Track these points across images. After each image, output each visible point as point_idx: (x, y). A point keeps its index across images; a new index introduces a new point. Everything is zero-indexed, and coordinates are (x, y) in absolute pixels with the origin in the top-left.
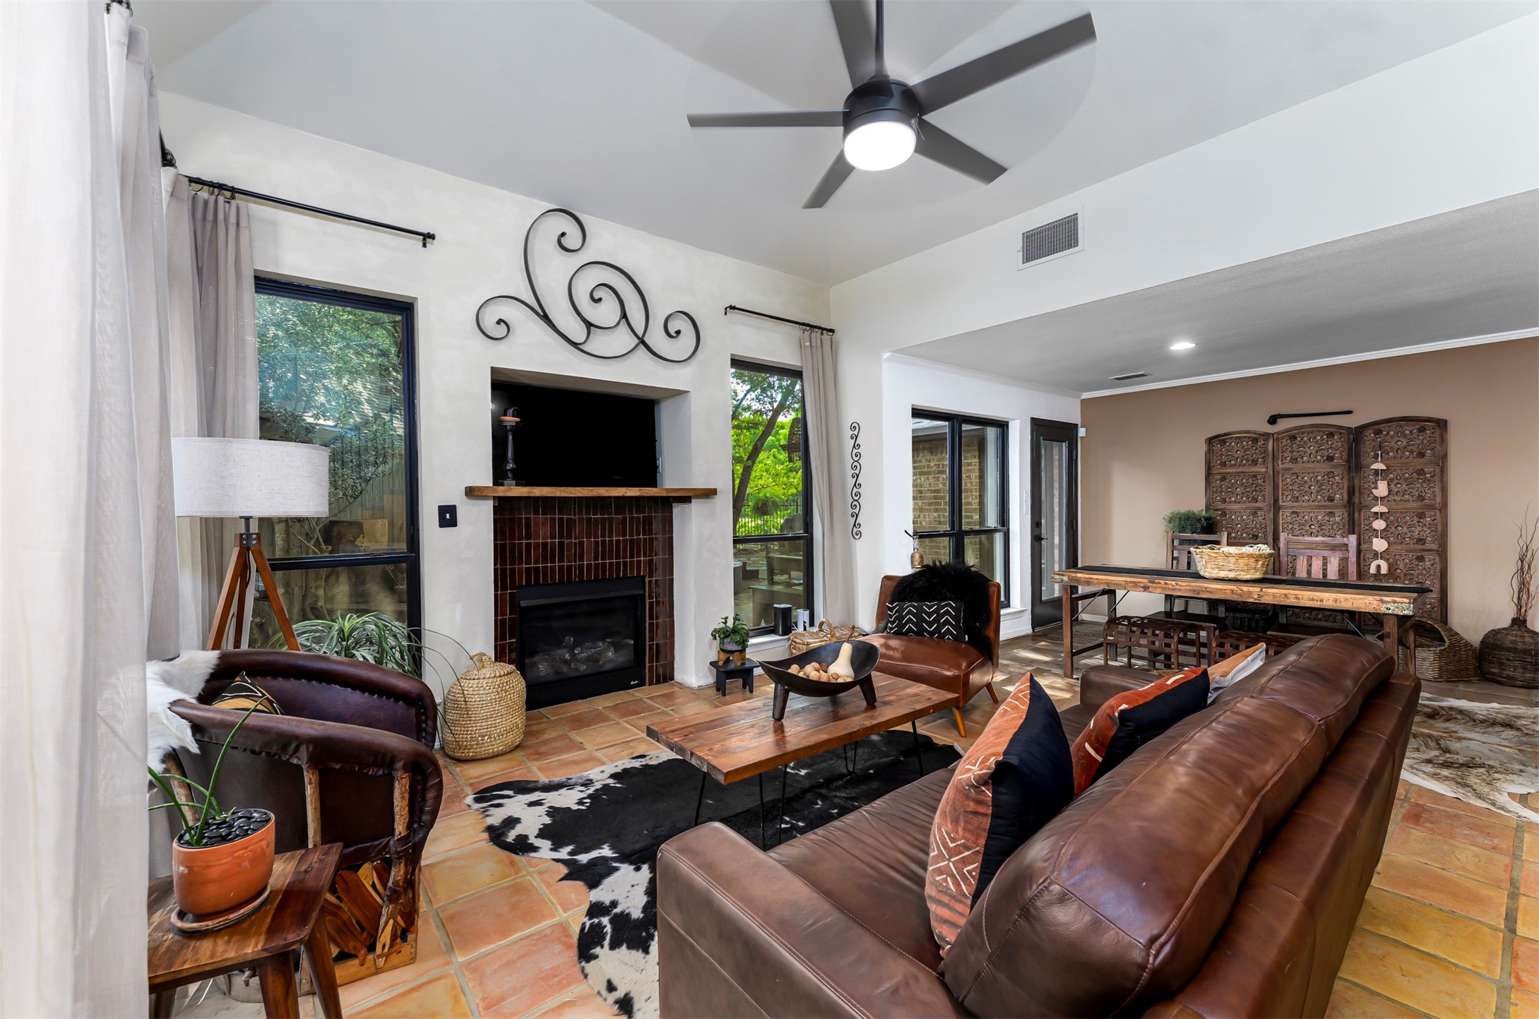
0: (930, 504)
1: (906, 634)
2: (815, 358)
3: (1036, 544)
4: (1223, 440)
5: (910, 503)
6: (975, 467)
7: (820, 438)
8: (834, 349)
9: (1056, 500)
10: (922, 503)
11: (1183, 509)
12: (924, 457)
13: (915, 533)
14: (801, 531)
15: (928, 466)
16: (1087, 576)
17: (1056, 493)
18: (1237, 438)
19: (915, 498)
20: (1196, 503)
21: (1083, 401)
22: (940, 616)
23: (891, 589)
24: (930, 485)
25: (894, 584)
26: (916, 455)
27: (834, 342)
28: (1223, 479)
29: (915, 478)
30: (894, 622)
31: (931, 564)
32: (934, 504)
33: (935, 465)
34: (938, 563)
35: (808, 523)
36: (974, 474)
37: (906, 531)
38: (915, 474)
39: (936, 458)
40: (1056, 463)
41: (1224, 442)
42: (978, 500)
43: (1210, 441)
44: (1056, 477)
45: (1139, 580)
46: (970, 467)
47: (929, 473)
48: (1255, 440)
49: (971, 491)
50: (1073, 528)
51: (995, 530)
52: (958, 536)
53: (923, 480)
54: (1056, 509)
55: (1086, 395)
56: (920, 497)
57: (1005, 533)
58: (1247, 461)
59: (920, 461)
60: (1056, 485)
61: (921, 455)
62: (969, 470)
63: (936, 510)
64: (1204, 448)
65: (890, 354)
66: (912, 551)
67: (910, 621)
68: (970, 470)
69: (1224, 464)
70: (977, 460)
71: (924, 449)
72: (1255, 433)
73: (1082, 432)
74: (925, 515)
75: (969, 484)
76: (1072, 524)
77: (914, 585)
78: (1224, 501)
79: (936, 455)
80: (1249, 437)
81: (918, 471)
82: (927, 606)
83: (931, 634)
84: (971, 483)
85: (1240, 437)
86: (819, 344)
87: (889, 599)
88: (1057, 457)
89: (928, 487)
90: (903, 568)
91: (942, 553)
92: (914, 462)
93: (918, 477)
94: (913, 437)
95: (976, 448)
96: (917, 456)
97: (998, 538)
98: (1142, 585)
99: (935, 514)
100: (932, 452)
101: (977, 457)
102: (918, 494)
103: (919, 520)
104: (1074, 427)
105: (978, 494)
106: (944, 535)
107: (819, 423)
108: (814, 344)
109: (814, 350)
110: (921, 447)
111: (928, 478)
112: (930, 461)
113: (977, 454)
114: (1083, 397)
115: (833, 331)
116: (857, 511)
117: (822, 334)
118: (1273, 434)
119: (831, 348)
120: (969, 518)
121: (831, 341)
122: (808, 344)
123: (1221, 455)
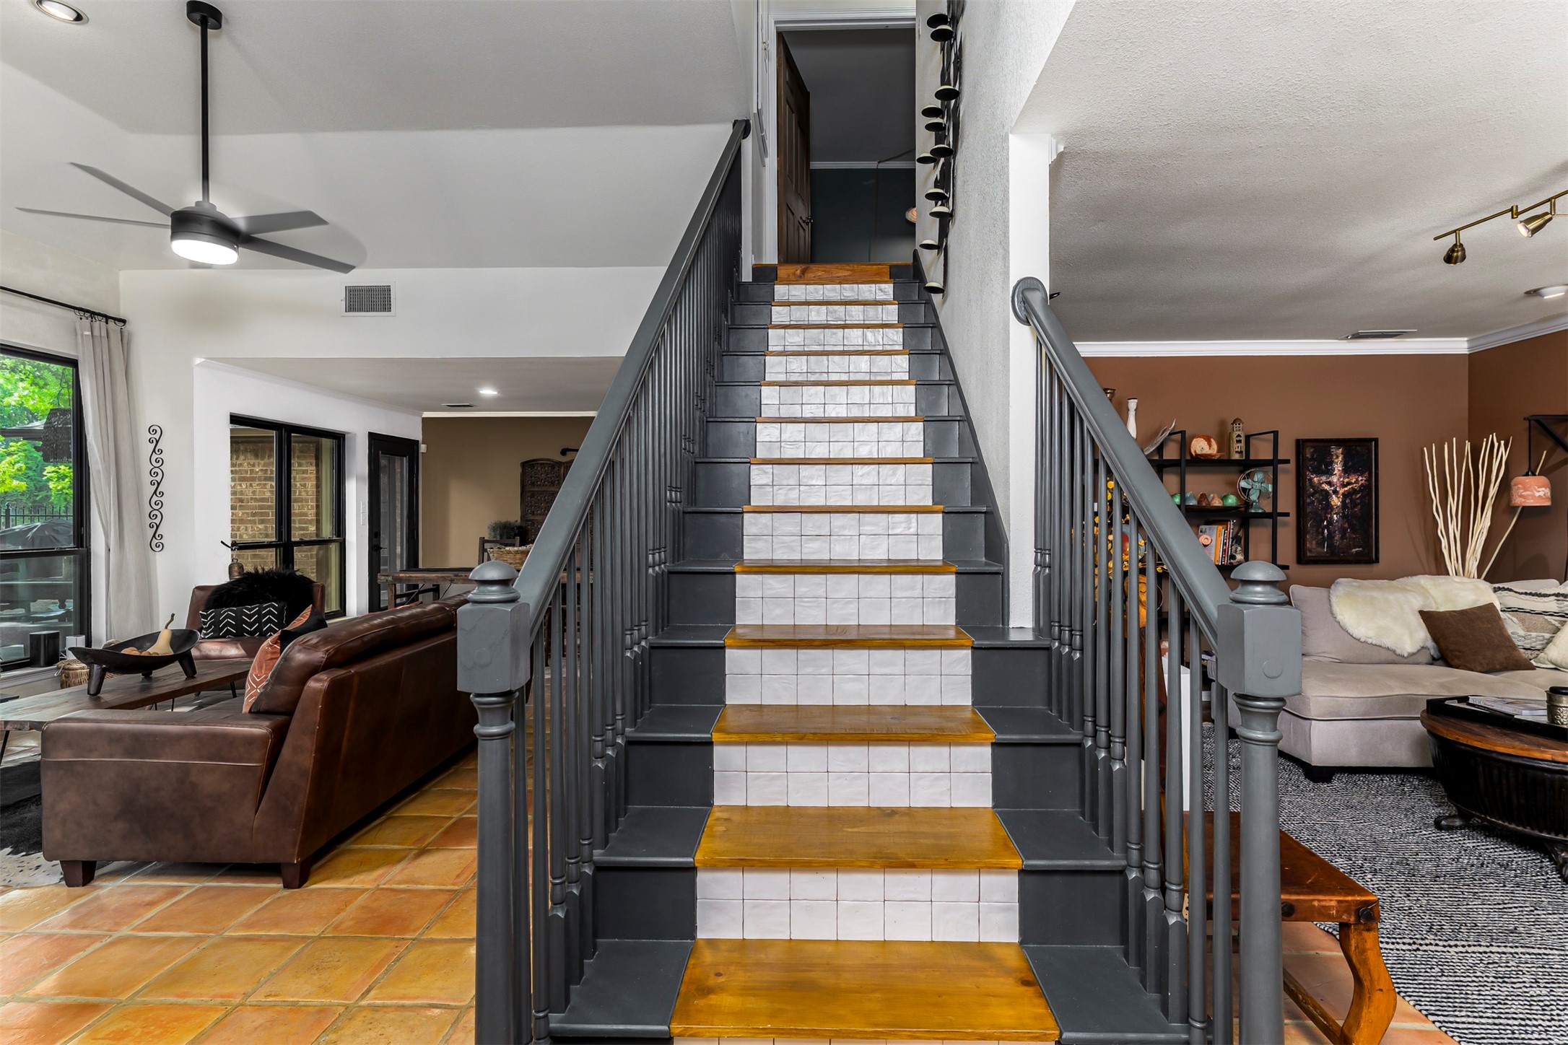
0: (254, 515)
1: (223, 637)
2: (98, 351)
3: (375, 553)
4: (533, 465)
5: (227, 514)
6: (311, 475)
7: (105, 440)
8: (125, 341)
9: (398, 511)
10: (243, 514)
11: (503, 520)
12: (246, 462)
13: (234, 544)
14: (72, 545)
15: (252, 471)
16: (407, 575)
17: (398, 504)
18: (541, 464)
19: (233, 508)
20: (514, 516)
21: (424, 420)
22: (261, 616)
23: (206, 598)
24: (254, 492)
25: (209, 593)
26: (235, 457)
27: (126, 334)
28: (532, 496)
29: (233, 484)
30: (210, 627)
31: (253, 571)
32: (259, 516)
33: (262, 470)
34: (260, 571)
35: (82, 536)
36: (310, 483)
37: (222, 542)
38: (233, 479)
39: (262, 462)
40: (398, 476)
41: (532, 466)
42: (315, 511)
43: (524, 465)
44: (398, 489)
45: (447, 575)
46: (305, 475)
47: (253, 479)
48: (553, 467)
49: (307, 501)
50: (414, 538)
51: (330, 541)
52: (285, 546)
53: (244, 487)
54: (398, 520)
55: (427, 414)
56: (240, 506)
57: (341, 544)
58: (548, 482)
59: (241, 465)
60: (398, 497)
61: (242, 457)
62: (304, 479)
63: (262, 522)
64: (519, 470)
65: (204, 360)
66: (230, 562)
67: (228, 624)
68: (306, 478)
69: (533, 484)
70: (314, 468)
71: (246, 451)
72: (553, 461)
73: (423, 448)
74: (246, 527)
75: (304, 493)
76: (413, 534)
77: (233, 592)
78: (533, 513)
79: (262, 460)
80: (549, 464)
81: (237, 476)
82: (247, 609)
83: (252, 634)
84: (307, 492)
85: (543, 464)
86: (104, 334)
87: (202, 608)
88: (399, 470)
89: (250, 495)
90: (219, 577)
91: (268, 561)
92: (233, 465)
93: (237, 483)
94: (231, 437)
95: (313, 455)
96: (237, 459)
97: (334, 548)
98: (449, 579)
99: (261, 526)
100: (256, 456)
101: (314, 464)
102: (238, 502)
103: (238, 533)
104: (414, 444)
105: (314, 504)
106: (269, 545)
107: (103, 423)
108: (96, 333)
109: (97, 341)
110: (242, 448)
111: (251, 485)
112: (254, 465)
113: (314, 461)
114: (424, 416)
115: (124, 321)
116: (157, 521)
117: (107, 323)
118: (564, 463)
119: (122, 340)
120: (303, 530)
121: (121, 332)
122: (88, 333)
123: (532, 477)
